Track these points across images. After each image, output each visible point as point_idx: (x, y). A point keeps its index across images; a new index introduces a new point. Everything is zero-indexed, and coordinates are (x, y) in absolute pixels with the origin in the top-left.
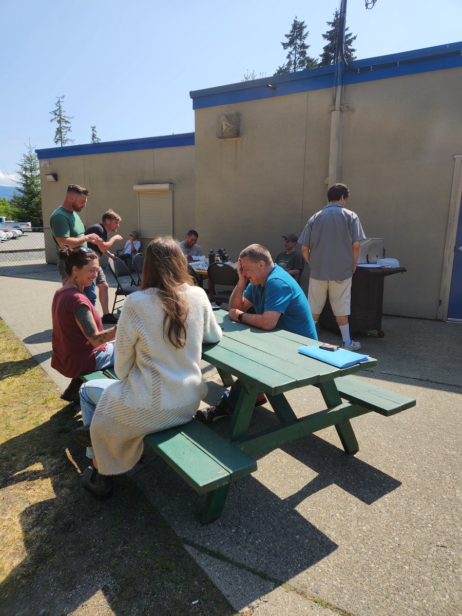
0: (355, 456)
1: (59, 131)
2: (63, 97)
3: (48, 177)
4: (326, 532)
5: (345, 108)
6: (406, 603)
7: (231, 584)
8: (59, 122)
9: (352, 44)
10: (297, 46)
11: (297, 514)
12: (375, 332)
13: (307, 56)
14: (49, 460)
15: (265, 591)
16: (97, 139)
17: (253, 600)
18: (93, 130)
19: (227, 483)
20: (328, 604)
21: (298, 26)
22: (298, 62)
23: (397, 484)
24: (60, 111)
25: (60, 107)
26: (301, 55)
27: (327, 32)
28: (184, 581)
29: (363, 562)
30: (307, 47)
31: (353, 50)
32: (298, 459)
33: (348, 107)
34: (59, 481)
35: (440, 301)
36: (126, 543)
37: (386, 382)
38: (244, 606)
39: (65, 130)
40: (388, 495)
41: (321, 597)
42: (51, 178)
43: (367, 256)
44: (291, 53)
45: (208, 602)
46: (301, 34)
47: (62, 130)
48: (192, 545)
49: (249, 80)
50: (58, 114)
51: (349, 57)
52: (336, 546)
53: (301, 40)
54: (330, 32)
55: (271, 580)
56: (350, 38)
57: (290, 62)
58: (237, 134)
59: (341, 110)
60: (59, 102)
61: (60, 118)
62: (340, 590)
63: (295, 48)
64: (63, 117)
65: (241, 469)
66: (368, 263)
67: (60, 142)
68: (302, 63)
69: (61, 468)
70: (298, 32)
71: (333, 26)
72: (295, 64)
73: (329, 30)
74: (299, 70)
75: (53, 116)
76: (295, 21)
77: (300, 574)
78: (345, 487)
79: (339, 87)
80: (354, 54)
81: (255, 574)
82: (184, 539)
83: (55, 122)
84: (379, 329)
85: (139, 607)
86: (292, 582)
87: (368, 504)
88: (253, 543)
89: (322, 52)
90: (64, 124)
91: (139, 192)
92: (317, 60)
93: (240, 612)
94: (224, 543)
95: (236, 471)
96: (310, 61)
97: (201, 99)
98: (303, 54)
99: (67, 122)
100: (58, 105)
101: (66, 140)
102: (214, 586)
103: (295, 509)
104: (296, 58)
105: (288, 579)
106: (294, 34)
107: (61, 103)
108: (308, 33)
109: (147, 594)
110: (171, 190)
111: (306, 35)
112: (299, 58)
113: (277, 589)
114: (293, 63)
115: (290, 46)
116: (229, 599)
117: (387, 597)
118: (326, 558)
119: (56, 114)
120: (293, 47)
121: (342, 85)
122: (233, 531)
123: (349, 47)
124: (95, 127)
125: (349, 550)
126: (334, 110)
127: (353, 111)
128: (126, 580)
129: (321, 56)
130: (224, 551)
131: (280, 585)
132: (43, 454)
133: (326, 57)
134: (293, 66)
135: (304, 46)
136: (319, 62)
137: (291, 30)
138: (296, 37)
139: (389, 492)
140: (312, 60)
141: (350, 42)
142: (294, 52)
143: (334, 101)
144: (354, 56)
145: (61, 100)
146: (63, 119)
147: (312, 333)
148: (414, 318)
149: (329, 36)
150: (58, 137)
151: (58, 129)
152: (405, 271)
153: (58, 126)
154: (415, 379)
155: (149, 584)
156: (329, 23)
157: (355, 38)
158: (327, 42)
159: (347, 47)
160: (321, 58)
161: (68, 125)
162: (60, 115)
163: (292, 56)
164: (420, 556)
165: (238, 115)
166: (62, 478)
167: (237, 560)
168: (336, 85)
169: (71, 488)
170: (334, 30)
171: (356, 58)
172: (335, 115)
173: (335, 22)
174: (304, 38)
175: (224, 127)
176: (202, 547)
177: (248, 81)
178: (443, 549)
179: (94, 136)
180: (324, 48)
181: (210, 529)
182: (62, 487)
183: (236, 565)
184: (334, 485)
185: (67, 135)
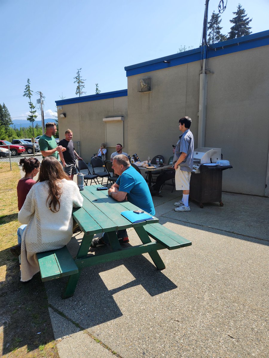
0: (161, 271)
1: (78, 88)
2: (81, 69)
3: (61, 115)
4: (121, 308)
5: (208, 72)
6: (139, 345)
7: (59, 327)
8: (78, 83)
9: (249, 24)
10: (214, 28)
11: (112, 298)
12: (218, 203)
13: (220, 34)
14: (11, 263)
15: (73, 332)
16: (98, 91)
17: (65, 335)
18: (97, 86)
19: (59, 278)
20: (100, 341)
21: (215, 16)
22: (215, 38)
23: (175, 287)
24: (79, 77)
25: (79, 75)
26: (217, 34)
27: (233, 19)
28: (40, 323)
29: (130, 324)
30: (221, 28)
31: (250, 28)
32: (129, 271)
33: (209, 71)
34: (10, 273)
35: (266, 185)
36: (24, 304)
37: (207, 232)
38: (59, 337)
39: (82, 87)
40: (166, 293)
41: (99, 338)
42: (62, 116)
43: (211, 159)
44: (210, 32)
45: (45, 334)
46: (217, 21)
47: (80, 87)
48: (53, 308)
49: (182, 51)
50: (78, 78)
51: (247, 33)
52: (122, 315)
53: (217, 25)
54: (235, 18)
55: (79, 327)
56: (248, 21)
57: (210, 38)
58: (149, 89)
59: (206, 73)
60: (78, 72)
61: (79, 80)
62: (110, 336)
63: (213, 29)
64: (80, 80)
65: (68, 271)
66: (211, 163)
67: (79, 94)
68: (217, 38)
69: (13, 267)
70: (215, 20)
71: (237, 14)
72: (213, 39)
73: (234, 17)
74: (215, 42)
75: (75, 80)
76: (213, 13)
77: (95, 326)
78: (145, 287)
79: (204, 60)
80: (250, 30)
81: (74, 324)
82: (50, 305)
83: (76, 83)
84: (220, 201)
85: (14, 333)
86: (89, 330)
87: (152, 296)
88: (81, 310)
89: (230, 31)
90: (81, 84)
91: (106, 122)
92: (227, 35)
93: (56, 340)
94: (67, 308)
95: (64, 272)
96: (222, 36)
97: (131, 71)
98: (218, 33)
99: (82, 83)
100: (78, 73)
101: (82, 93)
102: (52, 327)
103: (112, 295)
104: (213, 35)
105: (88, 328)
106: (212, 22)
107: (79, 73)
108: (221, 20)
109: (21, 327)
110: (122, 120)
111: (220, 21)
112: (215, 35)
113: (80, 332)
114: (212, 38)
115: (210, 28)
116: (55, 333)
117: (131, 342)
118: (113, 320)
119: (77, 79)
120: (212, 29)
121: (206, 58)
122: (76, 303)
123: (247, 26)
124: (97, 84)
125: (127, 317)
126: (202, 73)
127: (213, 73)
128: (16, 320)
129: (229, 33)
130: (65, 312)
131: (82, 330)
132: (9, 260)
133: (232, 34)
134: (212, 40)
135: (219, 28)
136: (228, 36)
137: (211, 19)
138: (214, 23)
139: (168, 291)
140: (224, 36)
141: (247, 23)
142: (212, 32)
143: (202, 67)
144: (250, 31)
145: (80, 71)
146: (80, 81)
147: (149, 204)
148: (250, 195)
149: (234, 21)
150: (78, 91)
151: (78, 86)
152: (232, 167)
153: (78, 85)
154: (225, 231)
155: (24, 323)
156: (234, 13)
157: (251, 20)
158: (233, 25)
159: (246, 26)
160: (229, 35)
161: (83, 84)
162: (79, 79)
163: (211, 34)
164: (162, 324)
165: (150, 79)
166: (12, 272)
167: (69, 317)
168: (203, 59)
169: (13, 277)
170: (237, 17)
171: (251, 32)
172: (202, 76)
173: (238, 12)
174: (219, 23)
175: (142, 86)
176: (56, 309)
177: (181, 53)
178: (177, 322)
179: (97, 89)
180: (231, 28)
181: (65, 301)
182: (10, 276)
183: (67, 319)
184: (140, 286)
185: (83, 90)
